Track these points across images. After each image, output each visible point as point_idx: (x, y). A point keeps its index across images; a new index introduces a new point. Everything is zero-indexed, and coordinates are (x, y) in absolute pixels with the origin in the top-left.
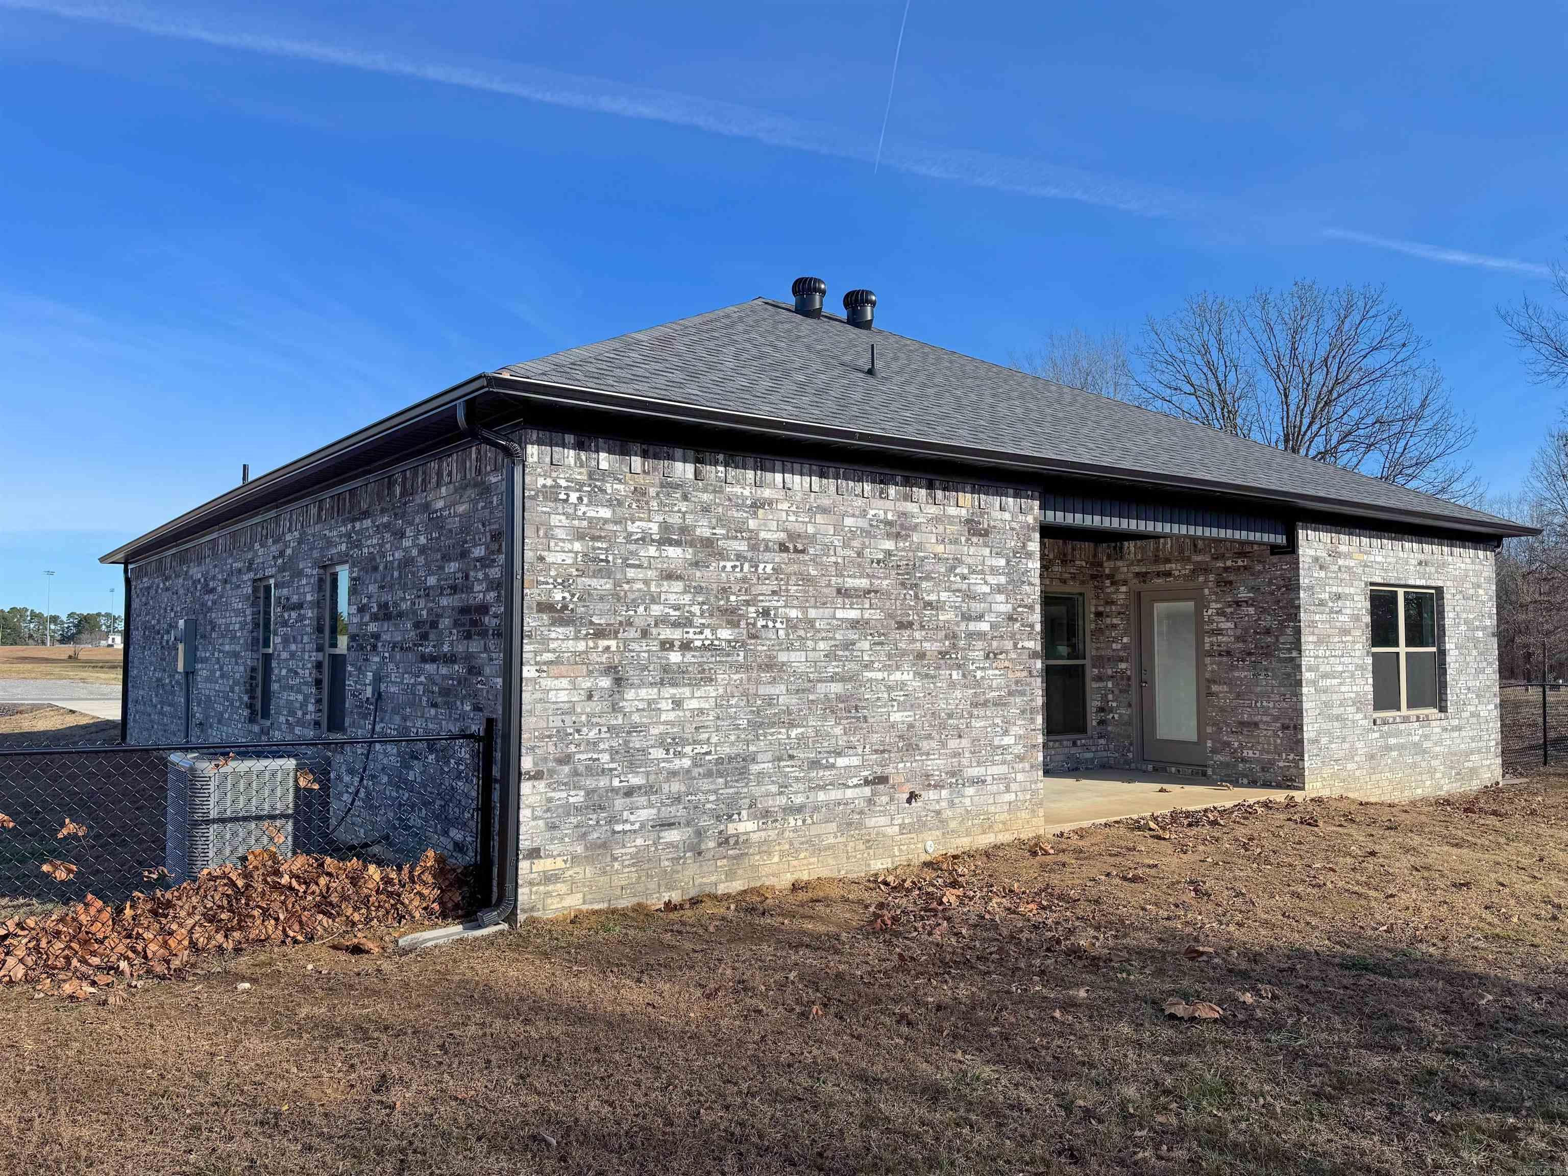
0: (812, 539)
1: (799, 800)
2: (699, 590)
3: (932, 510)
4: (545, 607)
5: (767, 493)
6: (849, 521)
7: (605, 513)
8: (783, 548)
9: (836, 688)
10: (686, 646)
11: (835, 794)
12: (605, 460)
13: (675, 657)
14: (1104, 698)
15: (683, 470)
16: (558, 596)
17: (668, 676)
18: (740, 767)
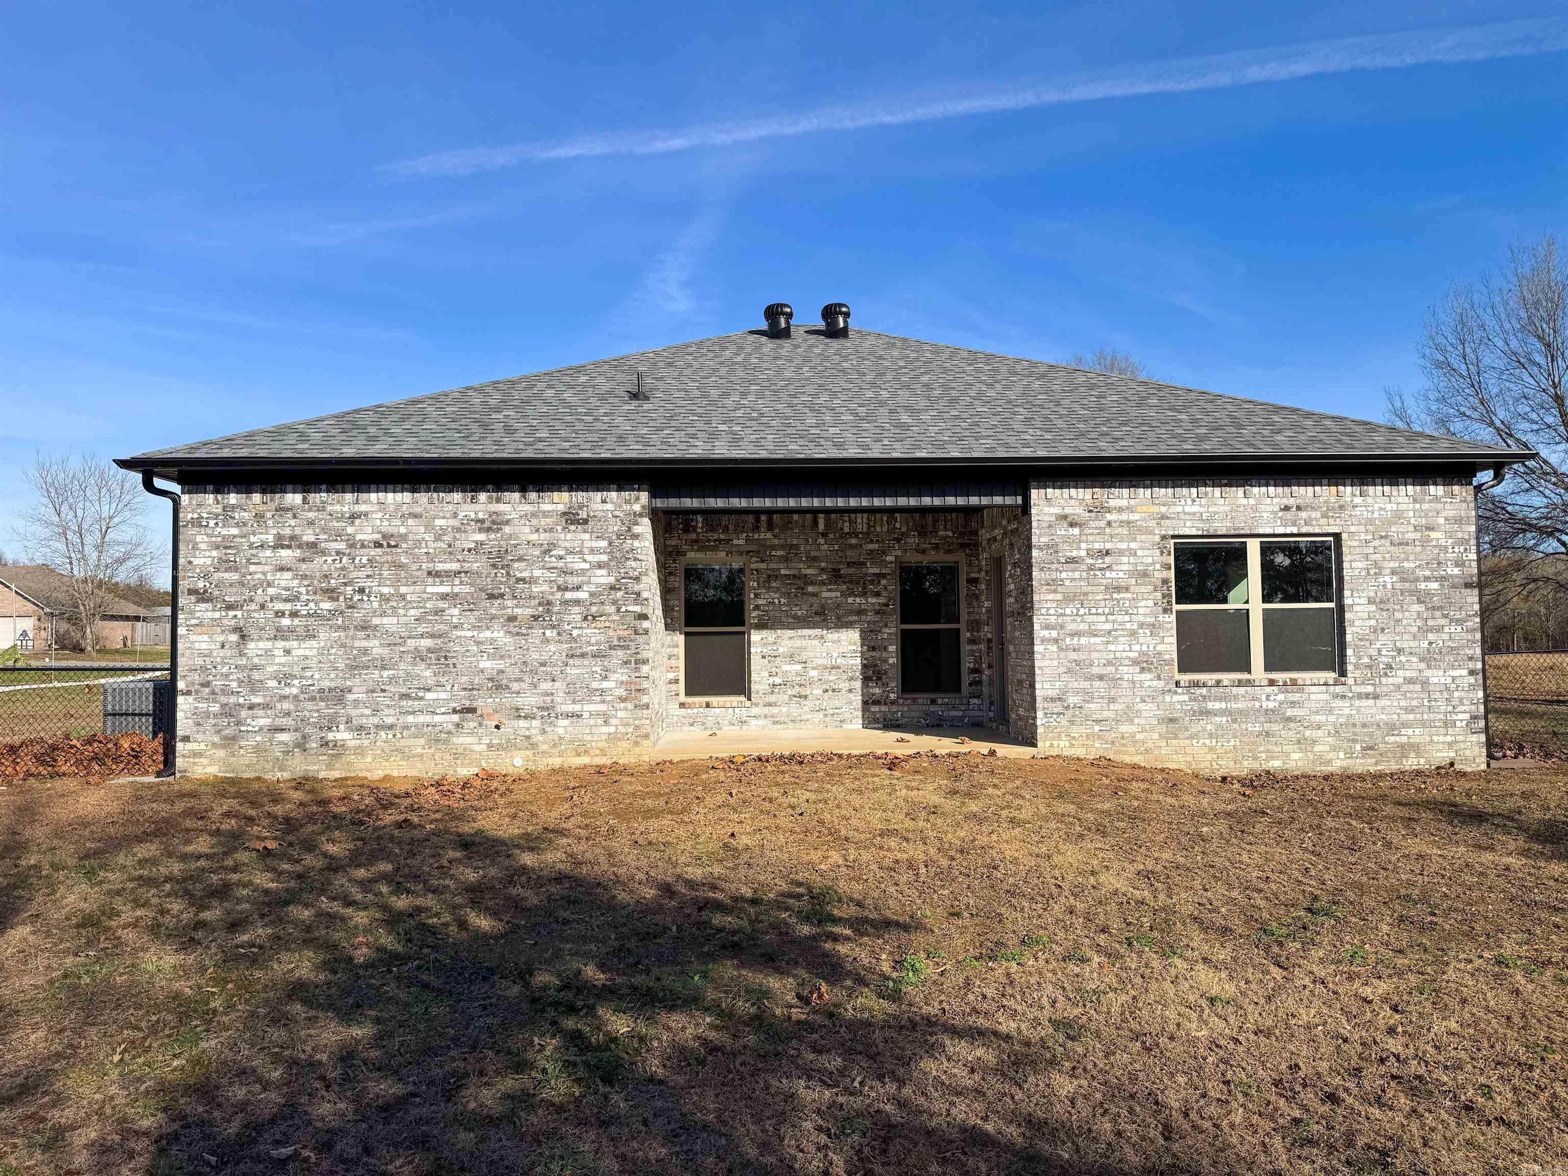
0: (404, 537)
1: (389, 721)
2: (305, 577)
3: (527, 508)
4: (192, 592)
5: (363, 508)
6: (438, 522)
7: (235, 531)
8: (378, 545)
9: (427, 643)
10: (294, 614)
11: (422, 719)
12: (233, 498)
13: (286, 622)
14: (978, 660)
15: (294, 499)
16: (201, 584)
17: (281, 634)
18: (338, 695)
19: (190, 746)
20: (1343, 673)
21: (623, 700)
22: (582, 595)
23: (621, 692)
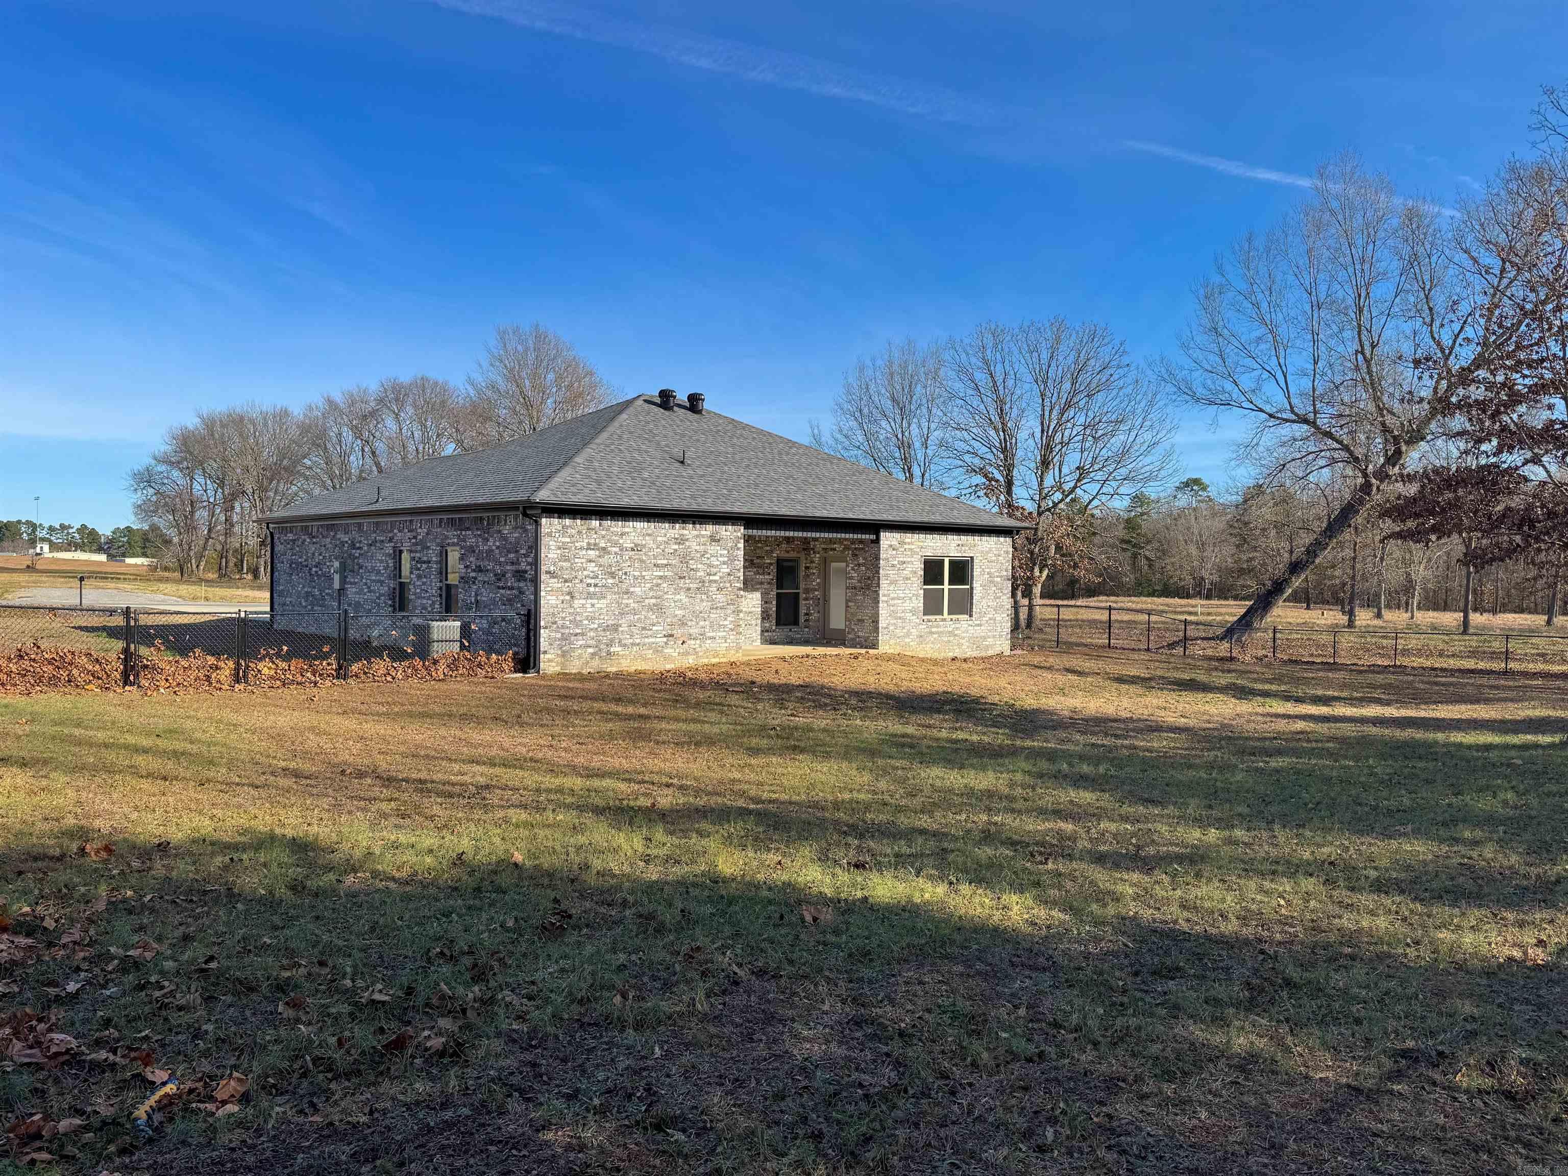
0: (644, 546)
1: (638, 641)
2: (601, 566)
3: (695, 533)
4: (548, 572)
5: (627, 530)
6: (659, 539)
7: (568, 540)
8: (633, 550)
9: (653, 601)
10: (596, 585)
11: (653, 640)
12: (568, 522)
13: (592, 589)
14: (808, 608)
15: (595, 523)
16: (552, 568)
17: (590, 596)
18: (615, 628)
19: (547, 656)
20: (971, 616)
21: (732, 630)
22: (716, 578)
23: (731, 626)
